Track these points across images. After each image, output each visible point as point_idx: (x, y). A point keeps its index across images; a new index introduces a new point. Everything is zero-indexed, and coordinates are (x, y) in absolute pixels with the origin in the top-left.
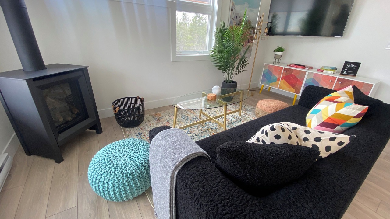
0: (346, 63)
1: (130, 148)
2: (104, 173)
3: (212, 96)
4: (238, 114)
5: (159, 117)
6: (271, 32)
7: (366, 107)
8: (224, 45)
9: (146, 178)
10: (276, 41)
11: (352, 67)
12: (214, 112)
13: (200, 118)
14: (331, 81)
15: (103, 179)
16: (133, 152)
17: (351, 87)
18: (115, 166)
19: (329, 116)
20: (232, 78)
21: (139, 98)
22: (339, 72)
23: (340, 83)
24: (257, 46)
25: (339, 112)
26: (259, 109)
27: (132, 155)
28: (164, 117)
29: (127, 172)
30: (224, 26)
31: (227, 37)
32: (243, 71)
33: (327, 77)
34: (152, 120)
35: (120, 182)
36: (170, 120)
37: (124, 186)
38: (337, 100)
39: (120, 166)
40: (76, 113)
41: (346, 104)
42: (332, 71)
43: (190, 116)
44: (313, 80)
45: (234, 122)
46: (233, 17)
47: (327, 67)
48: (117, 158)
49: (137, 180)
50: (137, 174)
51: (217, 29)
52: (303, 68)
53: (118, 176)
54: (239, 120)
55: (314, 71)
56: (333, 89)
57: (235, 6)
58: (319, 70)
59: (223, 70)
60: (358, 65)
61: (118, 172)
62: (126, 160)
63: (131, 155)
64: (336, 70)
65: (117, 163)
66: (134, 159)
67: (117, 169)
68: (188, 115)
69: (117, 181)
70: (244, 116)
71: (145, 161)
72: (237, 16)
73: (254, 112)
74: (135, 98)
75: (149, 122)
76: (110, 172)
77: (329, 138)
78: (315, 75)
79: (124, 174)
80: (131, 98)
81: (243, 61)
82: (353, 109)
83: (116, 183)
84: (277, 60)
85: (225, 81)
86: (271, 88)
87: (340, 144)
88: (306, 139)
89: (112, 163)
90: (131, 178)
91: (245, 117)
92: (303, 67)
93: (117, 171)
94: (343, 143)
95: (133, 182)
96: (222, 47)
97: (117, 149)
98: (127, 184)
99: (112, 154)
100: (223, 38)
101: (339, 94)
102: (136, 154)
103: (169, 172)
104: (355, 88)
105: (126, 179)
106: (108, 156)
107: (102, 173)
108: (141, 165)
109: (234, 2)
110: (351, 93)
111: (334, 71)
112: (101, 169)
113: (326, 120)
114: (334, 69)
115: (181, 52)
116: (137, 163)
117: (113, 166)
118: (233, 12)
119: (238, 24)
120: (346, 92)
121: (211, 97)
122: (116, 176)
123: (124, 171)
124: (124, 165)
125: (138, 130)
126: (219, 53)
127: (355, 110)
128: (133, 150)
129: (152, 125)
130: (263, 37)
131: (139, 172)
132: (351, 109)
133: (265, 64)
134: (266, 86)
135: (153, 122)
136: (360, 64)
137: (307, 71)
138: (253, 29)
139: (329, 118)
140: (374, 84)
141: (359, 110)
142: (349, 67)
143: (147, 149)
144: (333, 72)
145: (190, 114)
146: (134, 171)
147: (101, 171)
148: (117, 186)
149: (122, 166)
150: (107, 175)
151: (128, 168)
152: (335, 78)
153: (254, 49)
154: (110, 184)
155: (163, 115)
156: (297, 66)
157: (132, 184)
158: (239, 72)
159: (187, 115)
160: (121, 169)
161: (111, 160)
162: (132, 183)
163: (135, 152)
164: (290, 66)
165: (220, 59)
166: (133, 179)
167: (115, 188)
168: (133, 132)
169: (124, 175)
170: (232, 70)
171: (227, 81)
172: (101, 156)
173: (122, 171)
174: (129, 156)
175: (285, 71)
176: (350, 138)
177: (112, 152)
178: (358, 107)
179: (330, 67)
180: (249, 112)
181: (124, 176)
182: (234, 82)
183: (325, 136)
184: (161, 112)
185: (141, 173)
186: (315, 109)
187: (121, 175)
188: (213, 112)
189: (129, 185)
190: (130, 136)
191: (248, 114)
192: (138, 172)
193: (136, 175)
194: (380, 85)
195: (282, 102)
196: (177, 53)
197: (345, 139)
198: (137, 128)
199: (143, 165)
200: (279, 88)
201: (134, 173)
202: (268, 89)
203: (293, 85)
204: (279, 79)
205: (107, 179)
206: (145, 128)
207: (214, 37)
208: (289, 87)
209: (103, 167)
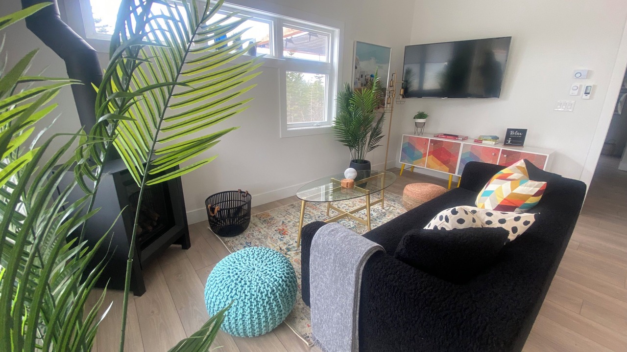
0: (509, 130)
1: (258, 259)
2: (236, 294)
3: (348, 181)
4: (379, 206)
5: (268, 219)
6: (407, 93)
7: (544, 183)
8: (350, 114)
9: (289, 297)
10: (415, 105)
11: (517, 135)
12: (345, 206)
13: (328, 215)
14: (493, 154)
15: (235, 303)
16: (265, 264)
17: (522, 161)
18: (248, 283)
19: (505, 197)
20: (363, 156)
21: (241, 192)
22: (500, 142)
23: (505, 156)
24: (391, 112)
25: (515, 191)
26: (408, 196)
27: (265, 268)
28: (276, 217)
29: (267, 290)
30: (349, 88)
31: (354, 103)
32: (378, 146)
33: (488, 150)
34: (259, 223)
35: (260, 305)
36: (286, 222)
37: (265, 311)
38: (510, 177)
39: (256, 283)
40: (156, 219)
41: (520, 182)
42: (493, 141)
43: (312, 213)
44: (471, 154)
45: (377, 217)
46: (358, 76)
47: (487, 136)
48: (246, 273)
49: (280, 301)
50: (279, 292)
51: (339, 93)
52: (455, 139)
53: (255, 296)
54: (383, 215)
55: (470, 143)
56: (497, 164)
57: (360, 62)
58: (476, 141)
59: (351, 146)
60: (524, 132)
61: (256, 291)
62: (260, 275)
63: (263, 268)
64: (498, 140)
65: (250, 280)
66: (268, 272)
67: (252, 288)
68: (310, 212)
69: (255, 303)
70: (388, 208)
71: (284, 274)
72: (362, 75)
73: (400, 203)
74: (235, 191)
75: (256, 226)
76: (244, 292)
77: (514, 218)
78: (473, 146)
79: (262, 293)
80: (228, 193)
81: (376, 134)
82: (530, 186)
83: (255, 306)
84: (419, 129)
85: (353, 161)
86: (414, 167)
87: (526, 223)
88: (489, 222)
89: (242, 281)
90: (273, 297)
91: (390, 210)
92: (455, 137)
93: (253, 290)
94: (529, 222)
95: (275, 303)
96: (348, 116)
97: (240, 262)
98: (268, 307)
99: (237, 268)
100: (348, 105)
101: (511, 170)
102: (269, 266)
103: (352, 270)
104: (526, 162)
105: (267, 300)
106: (232, 273)
107: (233, 294)
108: (281, 280)
109: (358, 58)
110: (524, 168)
111: (496, 141)
112: (230, 290)
113: (502, 202)
114: (495, 138)
115: (291, 125)
116: (275, 277)
117: (246, 284)
118: (357, 70)
119: (365, 85)
120: (518, 167)
121: (347, 183)
122: (253, 297)
123: (262, 289)
124: (260, 282)
125: (243, 239)
126: (345, 124)
127: (532, 188)
128: (262, 262)
129: (261, 230)
130: (398, 100)
131: (281, 290)
132: (527, 186)
133: (403, 135)
134: (407, 165)
135: (263, 226)
136: (526, 130)
137: (462, 143)
138: (384, 90)
139: (505, 199)
140: (548, 156)
141: (536, 187)
142: (513, 135)
143: (281, 259)
144: (494, 143)
145: (312, 211)
146: (274, 288)
147: (231, 292)
148: (256, 310)
149: (258, 283)
150: (241, 296)
151: (266, 284)
152: (499, 150)
153: (387, 116)
154: (246, 308)
155: (273, 214)
156: (448, 137)
157: (274, 307)
158: (372, 147)
159: (308, 213)
160: (258, 287)
161: (239, 277)
162: (274, 305)
163: (267, 264)
164: (438, 137)
165: (347, 132)
166: (275, 299)
167: (253, 314)
168: (237, 242)
169: (264, 294)
170: (362, 147)
171: (357, 160)
172: (223, 273)
173: (259, 290)
174: (261, 270)
175: (433, 144)
176: (535, 216)
177: (237, 267)
178: (535, 184)
179: (490, 136)
180: (392, 202)
181: (264, 296)
182: (366, 162)
183: (509, 217)
184: (268, 211)
185: (283, 290)
186: (486, 190)
187: (259, 294)
188: (343, 205)
189: (271, 309)
190: (235, 248)
191: (392, 206)
192: (279, 290)
193: (277, 294)
194: (555, 156)
195: (437, 186)
196: (288, 126)
197: (530, 217)
198: (241, 236)
199: (283, 280)
200: (427, 167)
201: (275, 291)
202: (410, 170)
203: (445, 162)
204: (425, 155)
205: (242, 302)
206: (253, 236)
207: (334, 103)
208: (440, 165)
209: (232, 287)
